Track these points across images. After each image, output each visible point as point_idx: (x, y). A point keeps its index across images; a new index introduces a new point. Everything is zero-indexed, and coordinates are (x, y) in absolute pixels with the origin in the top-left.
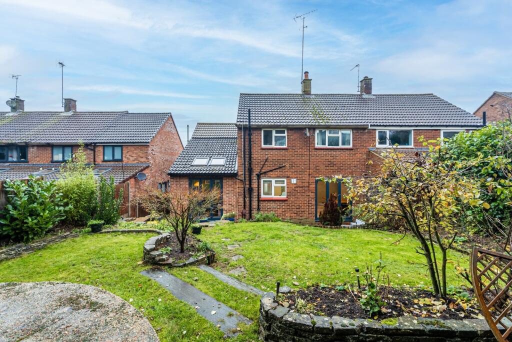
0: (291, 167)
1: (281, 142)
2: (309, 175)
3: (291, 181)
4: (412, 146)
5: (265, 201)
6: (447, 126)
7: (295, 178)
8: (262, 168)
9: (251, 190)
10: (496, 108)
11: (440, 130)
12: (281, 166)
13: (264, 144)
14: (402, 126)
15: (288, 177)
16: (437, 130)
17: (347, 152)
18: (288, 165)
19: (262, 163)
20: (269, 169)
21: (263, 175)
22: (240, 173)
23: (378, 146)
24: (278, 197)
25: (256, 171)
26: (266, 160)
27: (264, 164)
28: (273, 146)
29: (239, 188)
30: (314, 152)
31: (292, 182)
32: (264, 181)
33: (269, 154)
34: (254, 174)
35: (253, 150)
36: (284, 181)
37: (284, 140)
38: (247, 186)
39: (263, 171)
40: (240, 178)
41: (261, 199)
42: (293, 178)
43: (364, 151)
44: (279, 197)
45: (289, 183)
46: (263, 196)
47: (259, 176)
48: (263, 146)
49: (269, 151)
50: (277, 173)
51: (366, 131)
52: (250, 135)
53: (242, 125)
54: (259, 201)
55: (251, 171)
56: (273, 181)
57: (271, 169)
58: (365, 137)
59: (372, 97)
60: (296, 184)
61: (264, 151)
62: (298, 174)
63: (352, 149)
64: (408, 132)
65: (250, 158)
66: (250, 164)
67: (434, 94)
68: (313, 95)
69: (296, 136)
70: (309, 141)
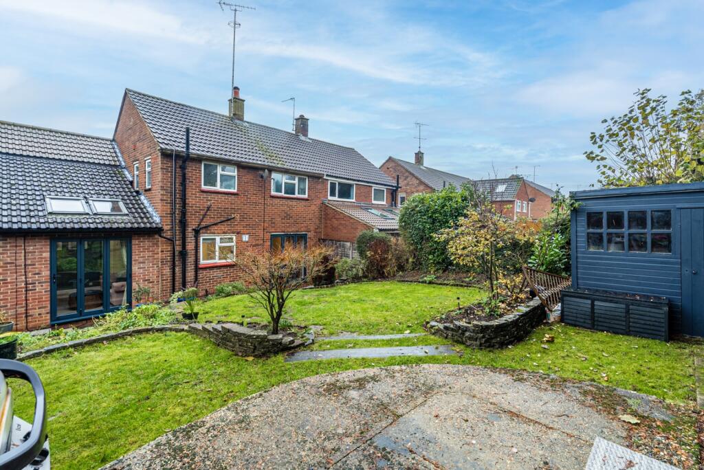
0: (243, 218)
1: (228, 183)
2: (264, 229)
3: (241, 238)
4: (354, 200)
5: (205, 268)
6: (377, 184)
7: (247, 234)
8: (203, 219)
9: (183, 254)
10: (391, 171)
11: (372, 186)
12: (230, 217)
13: (205, 185)
14: (348, 179)
15: (238, 233)
16: (370, 186)
17: (303, 202)
18: (238, 217)
19: (202, 212)
20: (212, 221)
21: (204, 231)
22: (165, 228)
23: (330, 198)
24: (223, 262)
25: (192, 224)
26: (209, 209)
27: (206, 215)
28: (218, 188)
29: (162, 251)
30: (269, 201)
31: (244, 240)
32: (203, 239)
33: (212, 201)
34: (190, 229)
35: (189, 192)
36: (232, 239)
37: (233, 181)
38: (178, 248)
39: (203, 224)
40: (164, 235)
41: (200, 266)
42: (244, 234)
43: (318, 202)
44: (224, 261)
45: (239, 241)
46: (203, 262)
47: (197, 232)
48: (204, 187)
49: (213, 195)
50: (223, 227)
51: (320, 180)
52: (183, 168)
53: (172, 150)
54: (197, 268)
55: (183, 224)
56: (218, 239)
57: (216, 222)
58: (319, 187)
59: (308, 140)
60: (247, 242)
61: (205, 195)
62: (250, 228)
63: (307, 200)
64: (350, 186)
65: (184, 204)
66: (184, 214)
67: (356, 150)
68: (245, 122)
69: (249, 177)
70: (264, 183)
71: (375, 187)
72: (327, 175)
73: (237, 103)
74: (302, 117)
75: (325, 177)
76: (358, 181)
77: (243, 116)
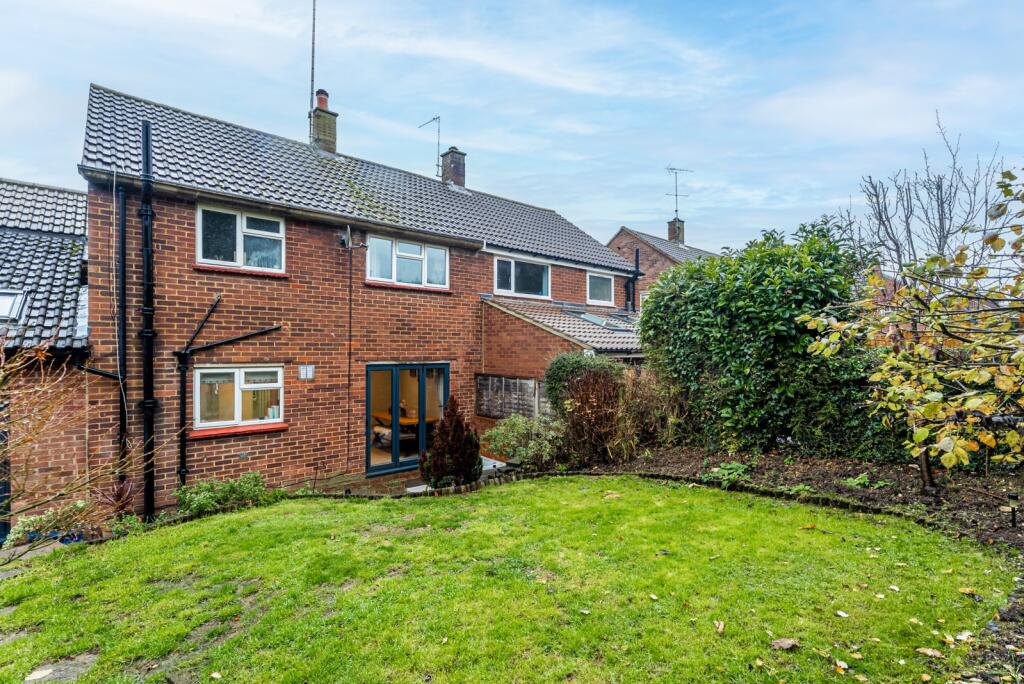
0: (299, 331)
1: (264, 254)
2: (350, 354)
3: (298, 372)
4: (549, 298)
5: (207, 439)
6: (595, 266)
7: (310, 363)
8: (199, 331)
9: (150, 410)
10: (624, 253)
11: (585, 271)
12: (267, 327)
13: (206, 255)
14: (535, 255)
15: (288, 362)
16: (581, 270)
17: (440, 299)
18: (288, 327)
19: (197, 316)
20: (224, 335)
21: (203, 357)
22: (100, 349)
23: (498, 291)
24: (255, 423)
25: (173, 339)
26: (214, 308)
27: (206, 320)
28: (239, 263)
29: (92, 403)
30: (361, 294)
31: (303, 376)
32: (203, 376)
33: (223, 289)
34: (166, 354)
35: (163, 272)
36: (275, 373)
37: (275, 252)
38: (136, 395)
39: (201, 342)
40: (99, 366)
41: (192, 435)
42: (303, 363)
43: (472, 300)
44: (257, 422)
45: (292, 379)
46: (199, 425)
47: (184, 361)
48: (201, 260)
49: (225, 280)
50: (254, 348)
51: (477, 255)
52: (147, 217)
53: (110, 174)
54: (185, 441)
55: (149, 342)
56: (239, 375)
57: (233, 337)
58: (474, 268)
59: (465, 192)
60: (312, 381)
61: (205, 278)
62: (318, 351)
63: (448, 294)
64: (542, 269)
65: (148, 296)
66: (148, 318)
67: (558, 212)
68: (340, 155)
69: (312, 243)
70: (349, 263)
71: (591, 272)
72: (489, 245)
73: (323, 119)
74: (453, 151)
75: (485, 249)
76: (557, 259)
77: (334, 143)
